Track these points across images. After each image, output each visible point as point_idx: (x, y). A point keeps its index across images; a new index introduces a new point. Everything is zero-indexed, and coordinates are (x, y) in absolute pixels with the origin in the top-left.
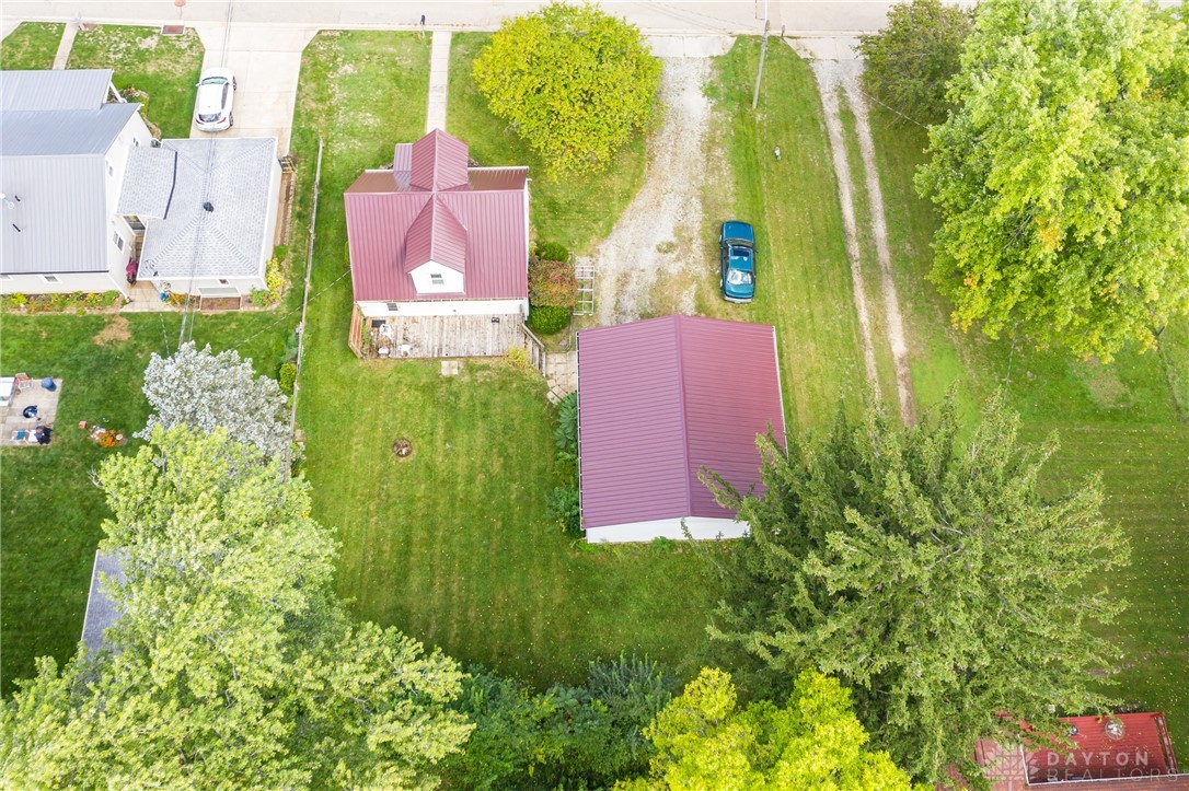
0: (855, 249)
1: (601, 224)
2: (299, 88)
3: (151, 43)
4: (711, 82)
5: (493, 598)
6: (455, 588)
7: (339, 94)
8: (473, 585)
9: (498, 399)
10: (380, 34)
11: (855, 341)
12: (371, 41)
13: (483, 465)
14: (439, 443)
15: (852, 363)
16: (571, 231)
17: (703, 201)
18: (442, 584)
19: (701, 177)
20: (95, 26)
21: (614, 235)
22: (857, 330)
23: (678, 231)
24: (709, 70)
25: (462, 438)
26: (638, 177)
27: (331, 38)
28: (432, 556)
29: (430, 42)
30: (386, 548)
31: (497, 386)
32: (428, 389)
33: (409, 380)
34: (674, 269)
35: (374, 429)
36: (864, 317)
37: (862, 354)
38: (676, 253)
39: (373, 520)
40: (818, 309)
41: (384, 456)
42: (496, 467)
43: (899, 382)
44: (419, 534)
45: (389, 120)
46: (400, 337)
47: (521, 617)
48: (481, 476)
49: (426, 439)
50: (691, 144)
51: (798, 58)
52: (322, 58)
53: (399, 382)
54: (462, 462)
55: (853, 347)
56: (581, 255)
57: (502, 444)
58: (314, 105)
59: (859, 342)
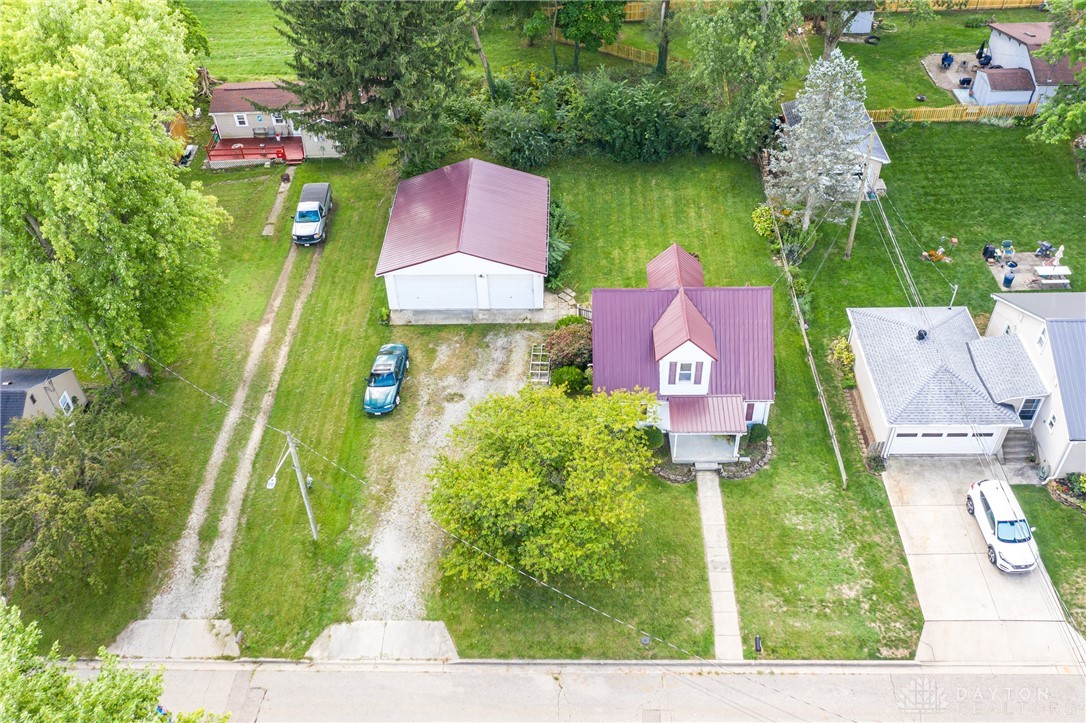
2: (905, 563)
23: (440, 411)
27: (892, 644)
34: (450, 380)
38: (446, 393)
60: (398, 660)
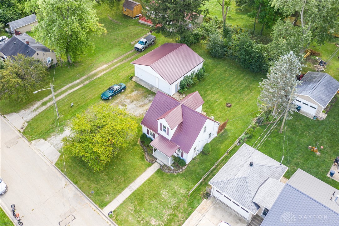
60: (45, 156)
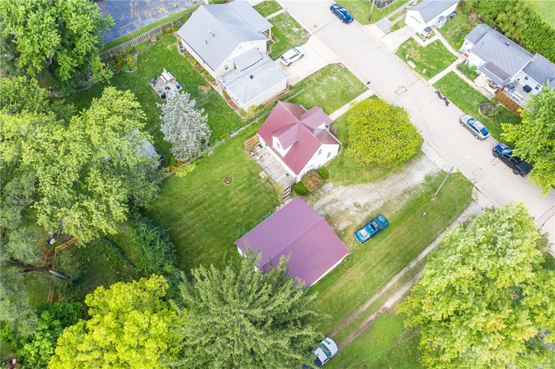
0: (413, 264)
1: (348, 181)
2: (317, 72)
3: (296, 30)
4: (432, 176)
5: (202, 238)
6: (197, 225)
7: (325, 82)
8: (202, 230)
9: (264, 194)
10: (354, 77)
11: (378, 288)
12: (350, 77)
13: (240, 206)
14: (237, 189)
15: (369, 292)
16: (337, 175)
17: (385, 204)
18: (196, 221)
19: (393, 198)
20: (289, 15)
21: (348, 187)
22: (382, 285)
23: (367, 205)
24: (436, 172)
25: (244, 194)
26: (375, 179)
27: (340, 67)
28: (202, 212)
29: (365, 91)
30: (195, 199)
31: (268, 191)
32: (252, 174)
33: (250, 167)
34: (352, 213)
35: (228, 169)
36: (389, 285)
37: (375, 293)
38: (358, 209)
39: (201, 189)
40: (379, 268)
41: (222, 178)
42: (242, 210)
43: (376, 313)
44: (206, 204)
45: (328, 101)
46: (261, 155)
47: (202, 249)
48: (236, 208)
49: (236, 185)
50: (402, 187)
51: (470, 196)
52: (332, 70)
53: (247, 165)
54: (237, 199)
55: (374, 289)
56: (332, 183)
57: (250, 206)
58: (314, 79)
59: (378, 290)
